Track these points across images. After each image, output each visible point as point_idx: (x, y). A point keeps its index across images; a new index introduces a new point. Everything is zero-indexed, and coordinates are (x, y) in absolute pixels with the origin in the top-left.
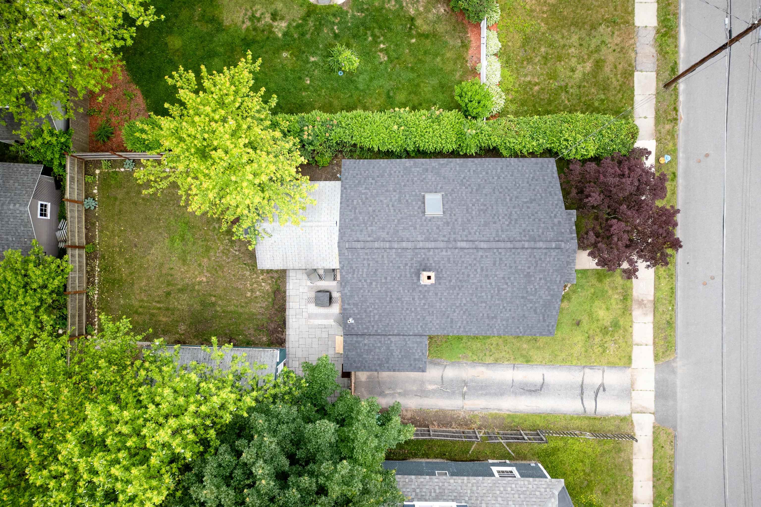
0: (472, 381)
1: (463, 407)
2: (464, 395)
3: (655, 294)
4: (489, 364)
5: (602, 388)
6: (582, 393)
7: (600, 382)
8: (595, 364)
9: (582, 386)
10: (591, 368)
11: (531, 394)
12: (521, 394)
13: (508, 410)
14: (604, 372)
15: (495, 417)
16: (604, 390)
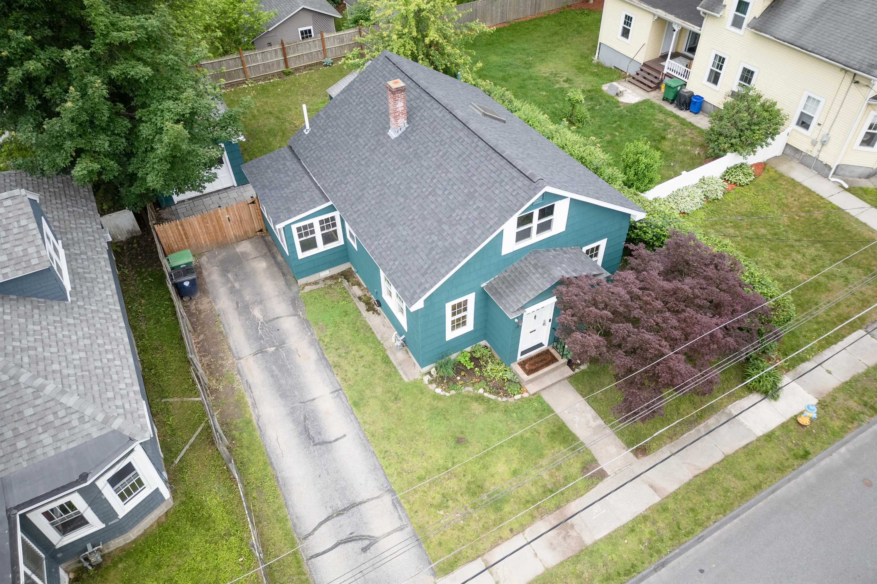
0: (289, 352)
1: (240, 359)
2: (261, 351)
3: (601, 540)
4: (326, 359)
5: (366, 542)
6: (340, 513)
7: (376, 533)
8: (406, 506)
9: (353, 505)
10: (396, 504)
11: (301, 434)
12: (295, 421)
13: (258, 417)
14: (401, 529)
15: (240, 404)
16: (365, 550)
